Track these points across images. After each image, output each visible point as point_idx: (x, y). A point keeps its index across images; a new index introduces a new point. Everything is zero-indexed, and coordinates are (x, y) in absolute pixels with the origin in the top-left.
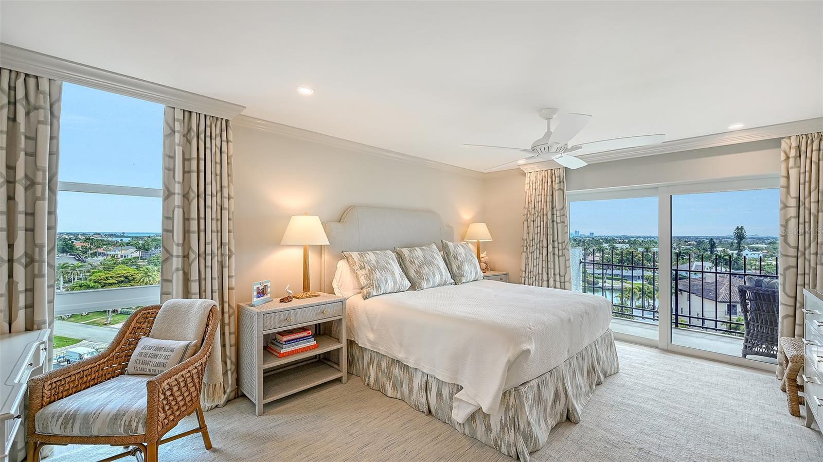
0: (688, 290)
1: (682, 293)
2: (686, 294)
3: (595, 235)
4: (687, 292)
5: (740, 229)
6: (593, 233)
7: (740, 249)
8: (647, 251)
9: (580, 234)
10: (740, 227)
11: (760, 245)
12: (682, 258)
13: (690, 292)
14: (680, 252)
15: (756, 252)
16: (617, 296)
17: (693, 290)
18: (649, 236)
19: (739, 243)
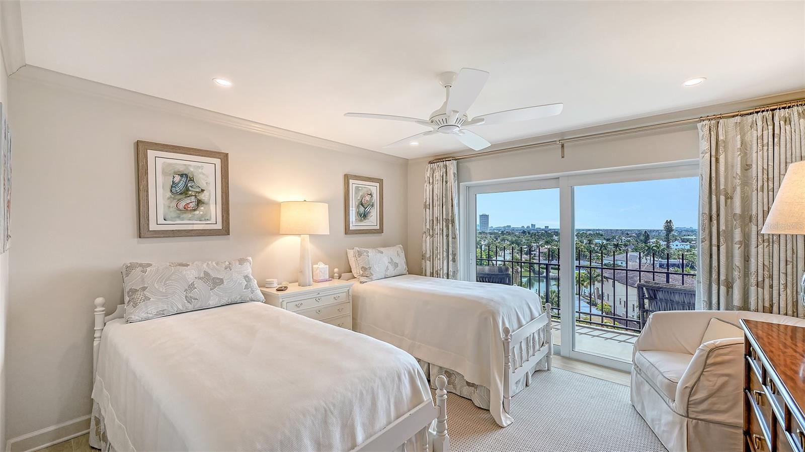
0: (613, 278)
1: (608, 281)
2: (611, 281)
3: (549, 228)
4: (612, 279)
5: (669, 222)
6: (548, 227)
7: (667, 240)
8: (590, 243)
9: (536, 227)
10: (669, 221)
11: (690, 237)
12: (619, 249)
13: (614, 280)
14: (618, 244)
15: (685, 243)
16: (555, 285)
17: (617, 277)
18: (597, 229)
19: (667, 235)
